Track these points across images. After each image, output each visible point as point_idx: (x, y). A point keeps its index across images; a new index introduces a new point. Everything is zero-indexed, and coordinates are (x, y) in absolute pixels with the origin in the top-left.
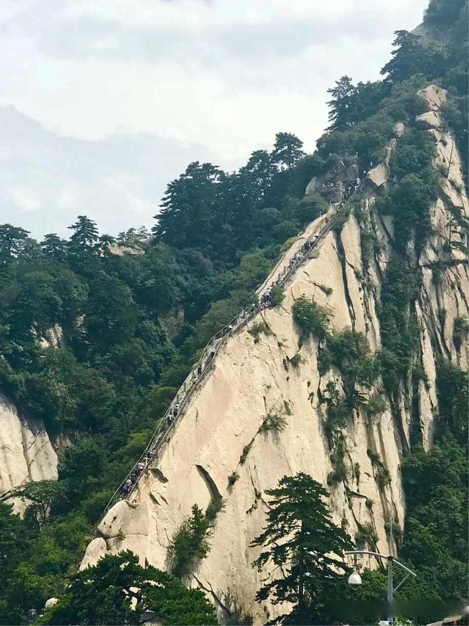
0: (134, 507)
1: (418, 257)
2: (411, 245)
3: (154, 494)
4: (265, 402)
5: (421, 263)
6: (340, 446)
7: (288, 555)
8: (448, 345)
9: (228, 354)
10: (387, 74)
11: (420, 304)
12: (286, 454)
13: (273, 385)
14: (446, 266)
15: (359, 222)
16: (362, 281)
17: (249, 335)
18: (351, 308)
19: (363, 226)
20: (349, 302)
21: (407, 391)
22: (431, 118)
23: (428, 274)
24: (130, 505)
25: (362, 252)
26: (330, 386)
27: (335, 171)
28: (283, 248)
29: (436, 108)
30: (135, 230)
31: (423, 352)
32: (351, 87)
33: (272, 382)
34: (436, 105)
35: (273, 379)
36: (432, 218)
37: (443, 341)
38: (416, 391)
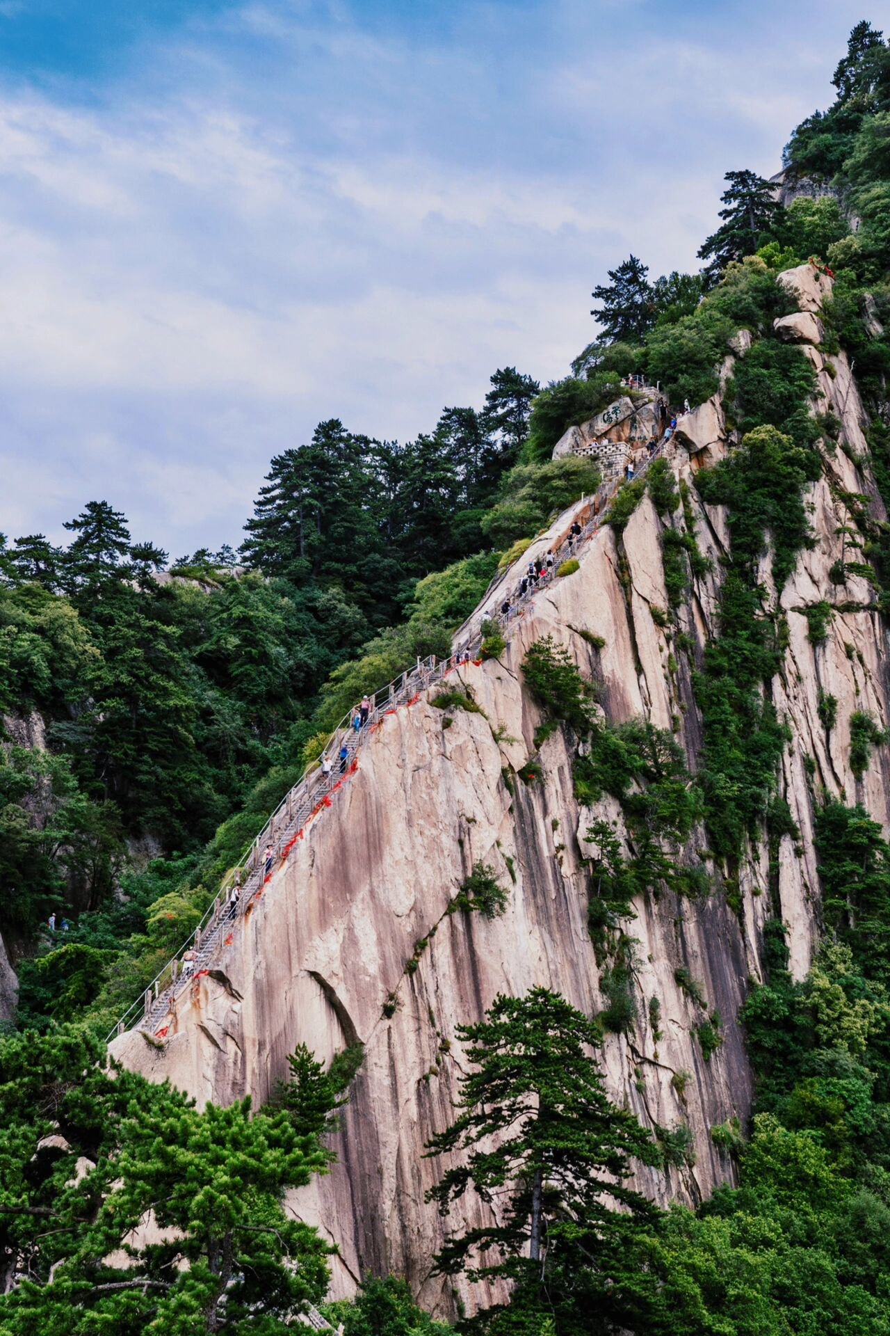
0: (160, 1048)
1: (779, 590)
2: (765, 566)
3: (207, 1024)
4: (462, 851)
5: (786, 603)
6: (619, 960)
7: (509, 1170)
8: (839, 769)
9: (385, 745)
10: (713, 256)
11: (785, 685)
12: (505, 965)
13: (480, 817)
14: (835, 612)
15: (660, 514)
16: (666, 631)
17: (430, 711)
18: (643, 683)
19: (668, 524)
20: (640, 670)
21: (757, 858)
22: (805, 323)
23: (798, 626)
24: (150, 1043)
25: (666, 574)
26: (600, 830)
27: (614, 416)
28: (504, 558)
29: (814, 308)
30: (209, 555)
31: (789, 781)
32: (644, 287)
33: (477, 812)
34: (814, 301)
35: (479, 806)
36: (807, 514)
37: (830, 760)
38: (774, 858)
